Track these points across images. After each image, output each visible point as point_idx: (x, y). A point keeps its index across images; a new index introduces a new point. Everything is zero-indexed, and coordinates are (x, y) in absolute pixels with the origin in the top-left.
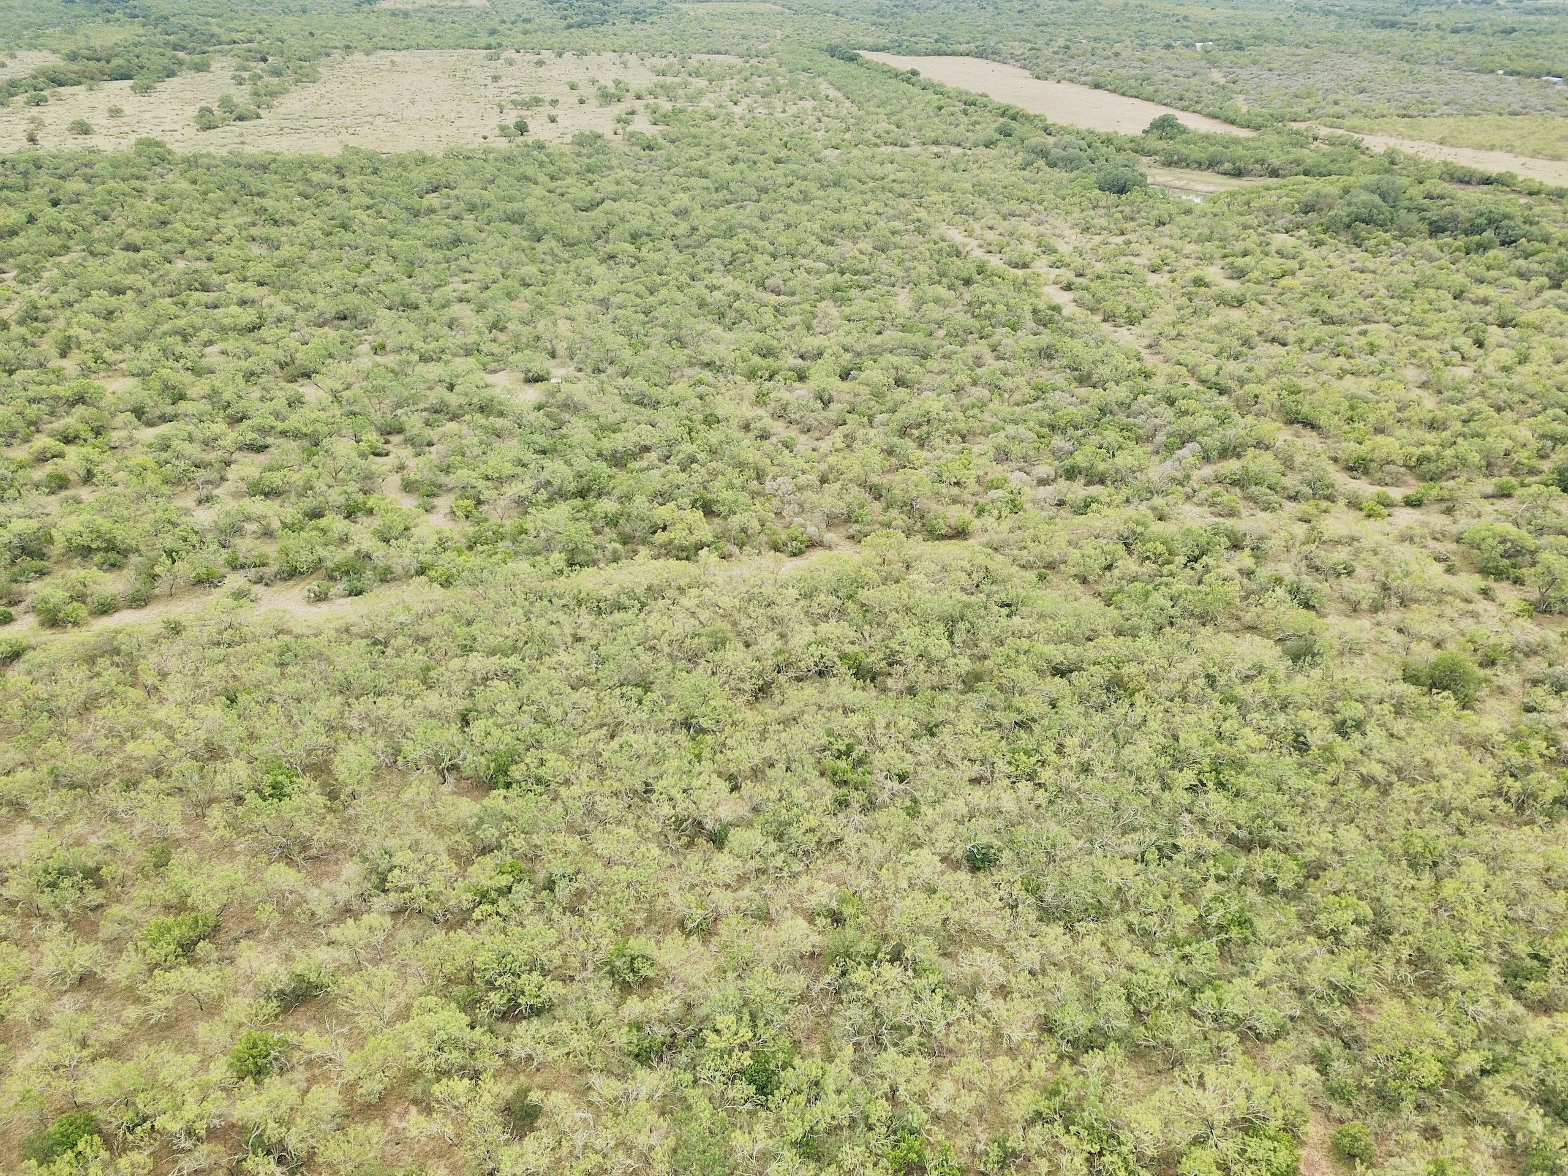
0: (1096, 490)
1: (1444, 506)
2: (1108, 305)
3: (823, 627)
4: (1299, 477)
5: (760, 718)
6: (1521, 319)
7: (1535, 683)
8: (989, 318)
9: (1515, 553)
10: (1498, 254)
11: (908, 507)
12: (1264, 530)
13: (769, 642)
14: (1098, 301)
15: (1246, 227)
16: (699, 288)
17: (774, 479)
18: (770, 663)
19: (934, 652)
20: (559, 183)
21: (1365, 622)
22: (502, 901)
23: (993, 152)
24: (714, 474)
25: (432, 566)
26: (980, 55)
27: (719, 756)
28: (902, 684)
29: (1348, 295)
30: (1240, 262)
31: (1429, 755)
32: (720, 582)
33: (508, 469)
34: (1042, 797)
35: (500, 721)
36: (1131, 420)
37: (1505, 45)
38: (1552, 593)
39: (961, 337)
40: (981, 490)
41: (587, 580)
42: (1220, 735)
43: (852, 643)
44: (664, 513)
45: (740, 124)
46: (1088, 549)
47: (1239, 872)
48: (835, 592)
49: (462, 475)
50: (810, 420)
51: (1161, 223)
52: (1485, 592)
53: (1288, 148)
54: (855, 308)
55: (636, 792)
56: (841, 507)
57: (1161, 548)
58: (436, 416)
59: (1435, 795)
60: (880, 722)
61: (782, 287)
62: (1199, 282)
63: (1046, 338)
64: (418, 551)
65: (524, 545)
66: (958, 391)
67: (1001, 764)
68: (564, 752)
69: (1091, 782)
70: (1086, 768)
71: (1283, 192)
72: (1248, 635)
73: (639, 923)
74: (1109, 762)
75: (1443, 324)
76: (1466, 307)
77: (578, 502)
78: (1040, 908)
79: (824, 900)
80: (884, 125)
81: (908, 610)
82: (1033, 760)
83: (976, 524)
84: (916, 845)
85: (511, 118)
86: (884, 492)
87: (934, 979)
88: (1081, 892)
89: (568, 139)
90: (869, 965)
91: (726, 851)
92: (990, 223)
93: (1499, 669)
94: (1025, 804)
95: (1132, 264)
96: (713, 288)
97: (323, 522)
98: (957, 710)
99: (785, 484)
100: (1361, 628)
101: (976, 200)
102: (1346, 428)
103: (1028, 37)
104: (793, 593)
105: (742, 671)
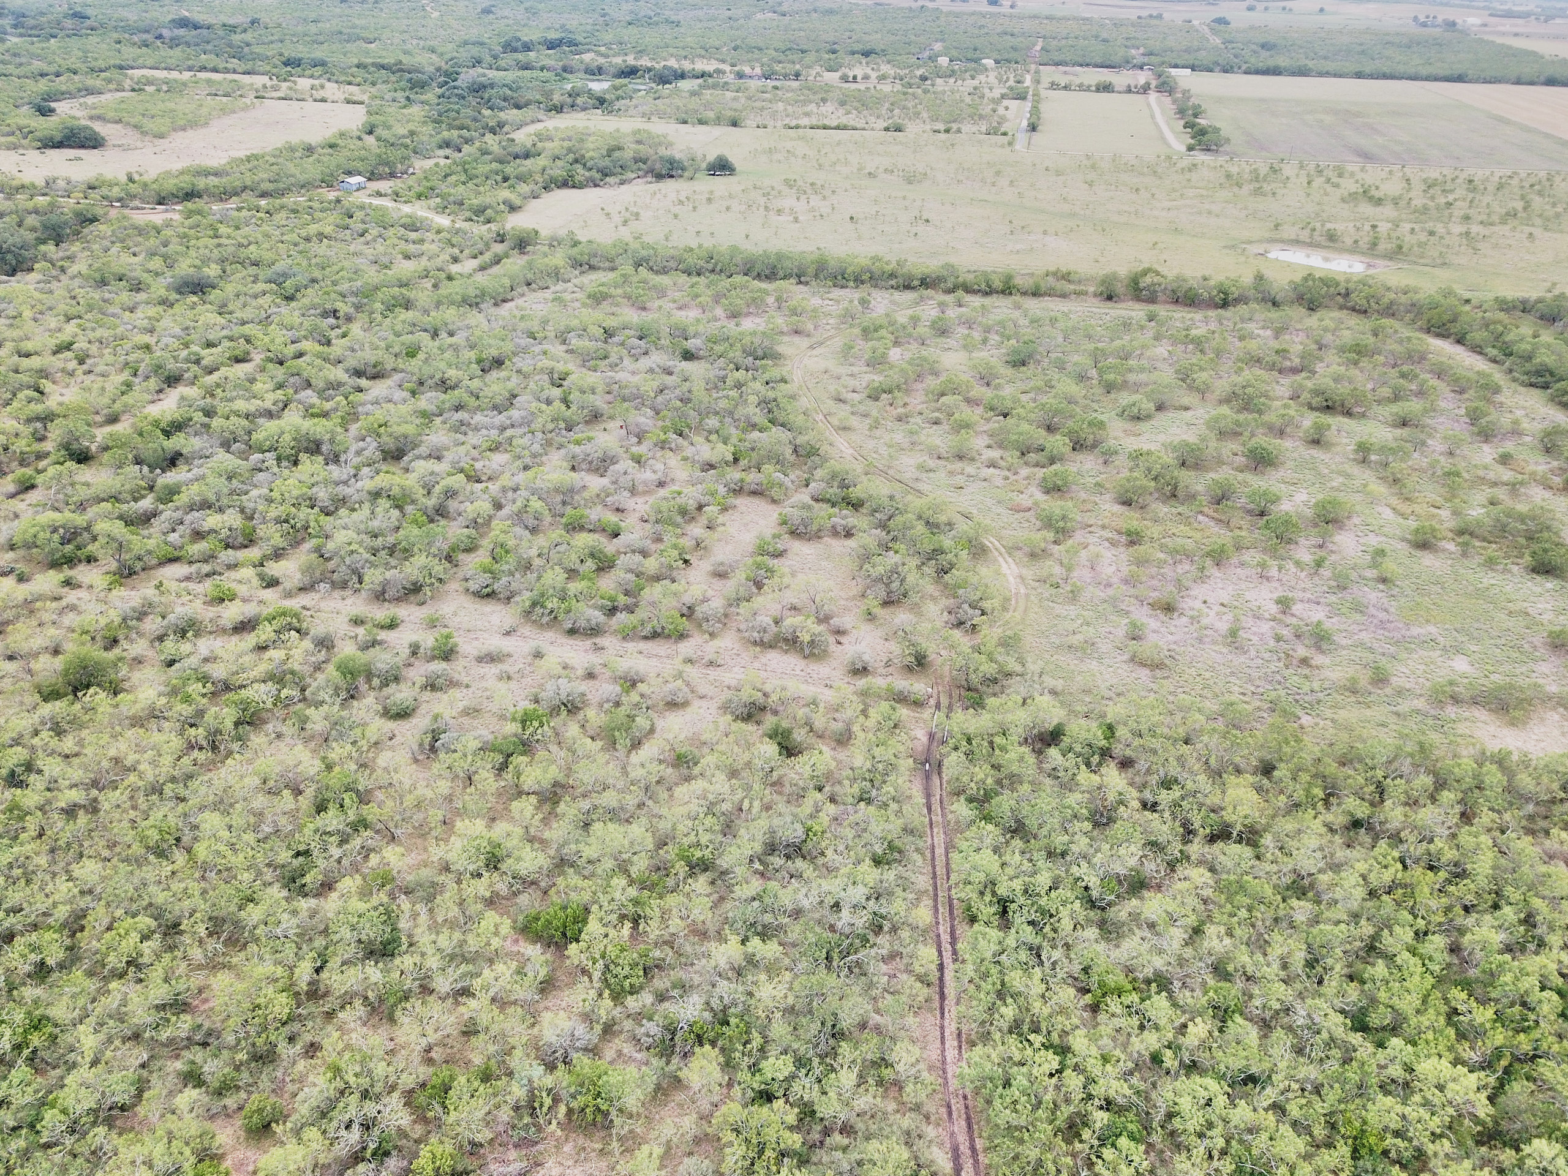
7: (161, 638)
31: (112, 752)
52: (68, 583)
59: (141, 783)
93: (124, 644)
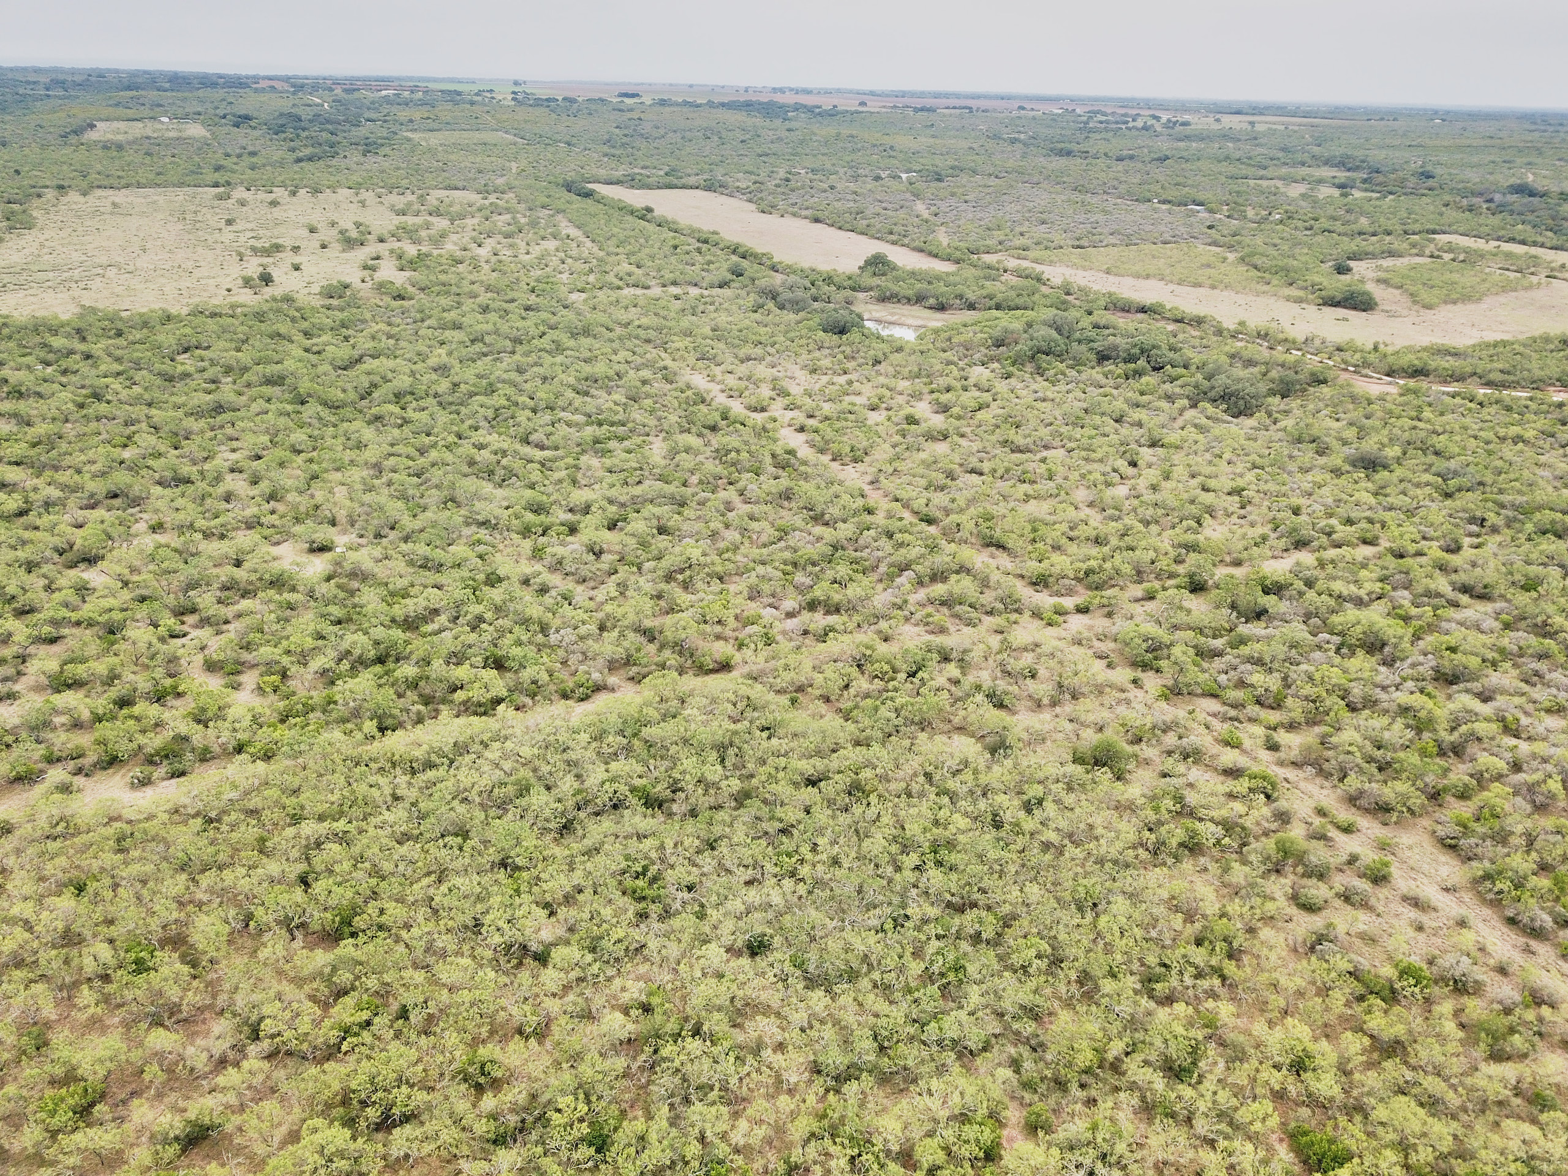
0: (832, 619)
1: (1107, 609)
2: (834, 447)
3: (614, 766)
4: (994, 594)
5: (567, 852)
6: (1165, 441)
7: (1170, 753)
8: (733, 464)
9: (1156, 648)
10: (1150, 380)
11: (679, 647)
12: (967, 645)
13: (568, 785)
14: (827, 442)
15: (949, 363)
16: (466, 448)
17: (557, 631)
18: (570, 803)
19: (710, 777)
20: (315, 340)
21: (1046, 715)
22: (365, 1033)
23: (726, 292)
24: (502, 632)
25: (249, 743)
26: (709, 188)
27: (535, 889)
28: (685, 808)
29: (1033, 423)
30: (945, 398)
31: (1091, 820)
32: (518, 732)
33: (309, 643)
34: (802, 889)
35: (339, 879)
36: (858, 554)
37: (1159, 173)
38: (1181, 679)
39: (711, 484)
40: (740, 625)
41: (397, 742)
42: (936, 823)
43: (640, 777)
44: (462, 673)
45: (486, 268)
46: (829, 674)
47: (953, 930)
48: (621, 733)
49: (266, 652)
50: (585, 571)
51: (877, 362)
52: (1135, 682)
53: (982, 282)
54: (616, 461)
55: (466, 927)
56: (620, 653)
57: (886, 668)
58: (227, 593)
59: (1095, 852)
60: (669, 844)
61: (546, 442)
62: (911, 420)
63: (784, 482)
64: (235, 730)
65: (334, 715)
66: (714, 535)
67: (769, 868)
68: (400, 900)
69: (839, 873)
70: (835, 862)
71: (977, 329)
72: (956, 737)
73: (485, 1035)
74: (853, 855)
75: (1106, 448)
76: (1125, 431)
77: (378, 669)
78: (806, 978)
79: (635, 996)
80: (626, 267)
81: (686, 741)
82: (794, 860)
83: (738, 657)
84: (705, 942)
85: (253, 267)
86: (657, 634)
87: (726, 1044)
88: (836, 962)
89: (316, 289)
90: (675, 1042)
91: (550, 967)
92: (730, 368)
93: (1143, 745)
94: (789, 897)
95: (854, 404)
96: (480, 447)
97: (137, 710)
98: (731, 825)
99: (568, 635)
100: (1043, 721)
101: (715, 343)
102: (1030, 548)
103: (751, 168)
104: (584, 737)
105: (547, 813)
